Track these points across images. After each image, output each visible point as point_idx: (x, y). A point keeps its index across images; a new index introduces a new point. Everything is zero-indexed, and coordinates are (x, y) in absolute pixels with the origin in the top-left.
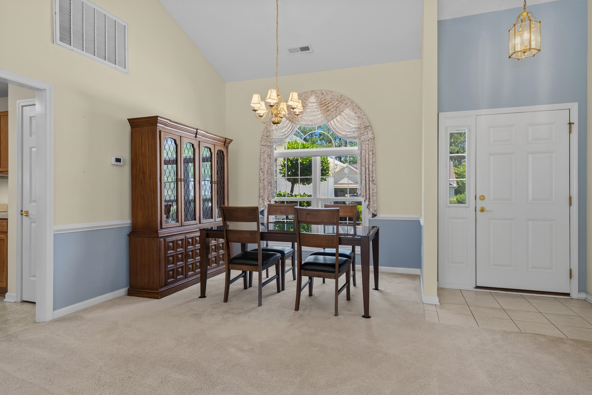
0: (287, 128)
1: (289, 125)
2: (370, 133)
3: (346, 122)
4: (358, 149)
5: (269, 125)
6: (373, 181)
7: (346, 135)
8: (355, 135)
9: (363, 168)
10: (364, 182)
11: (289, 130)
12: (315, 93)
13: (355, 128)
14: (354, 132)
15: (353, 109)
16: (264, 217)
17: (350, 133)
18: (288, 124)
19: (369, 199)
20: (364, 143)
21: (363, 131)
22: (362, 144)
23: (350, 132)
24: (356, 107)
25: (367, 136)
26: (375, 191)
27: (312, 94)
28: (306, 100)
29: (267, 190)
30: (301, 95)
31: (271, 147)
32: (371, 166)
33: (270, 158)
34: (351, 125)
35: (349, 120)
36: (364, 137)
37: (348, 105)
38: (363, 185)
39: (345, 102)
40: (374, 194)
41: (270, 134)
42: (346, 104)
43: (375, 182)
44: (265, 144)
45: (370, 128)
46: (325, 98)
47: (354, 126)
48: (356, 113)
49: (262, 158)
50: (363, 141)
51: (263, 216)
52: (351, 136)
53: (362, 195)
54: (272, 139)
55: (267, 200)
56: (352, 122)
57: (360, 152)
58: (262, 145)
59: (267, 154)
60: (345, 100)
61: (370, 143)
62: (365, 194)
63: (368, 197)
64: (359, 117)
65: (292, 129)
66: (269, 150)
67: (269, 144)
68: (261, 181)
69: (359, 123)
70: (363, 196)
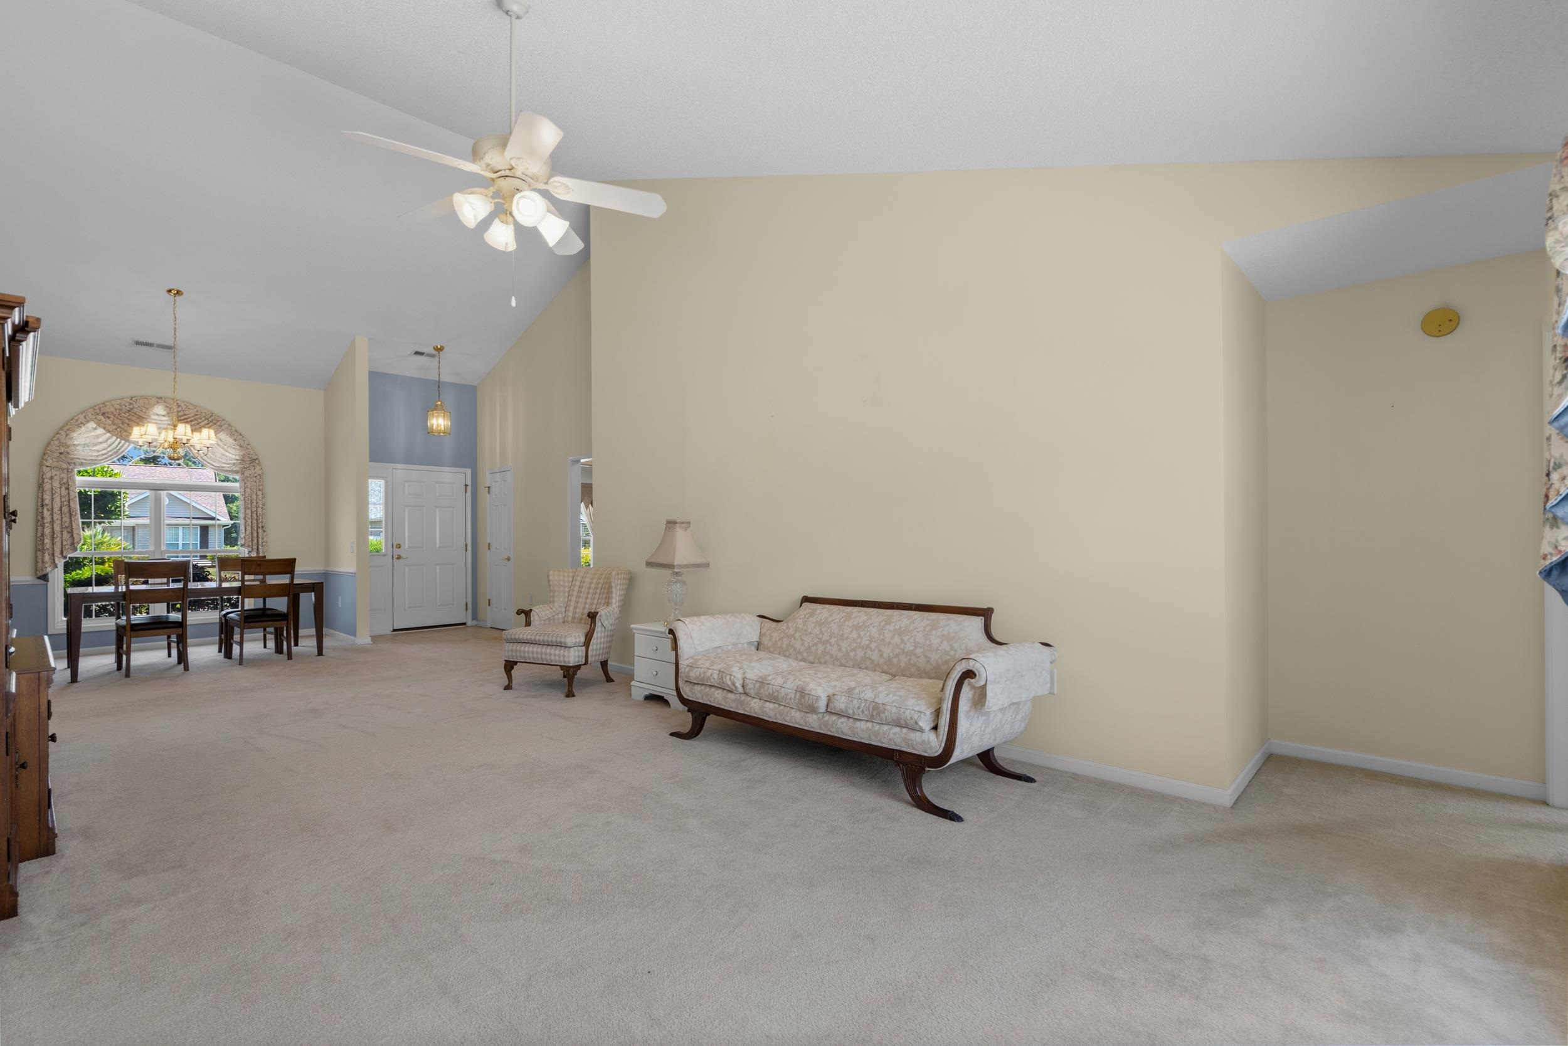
0: (104, 445)
1: (110, 442)
2: (258, 468)
3: (222, 450)
4: (241, 487)
5: (65, 436)
6: (262, 527)
7: (223, 467)
8: (237, 468)
9: (249, 512)
10: (249, 528)
11: (109, 449)
12: (165, 402)
13: (237, 460)
14: (234, 464)
15: (231, 435)
16: (47, 585)
17: (228, 466)
18: (109, 439)
19: (258, 549)
20: (248, 479)
21: (248, 465)
22: (246, 481)
23: (228, 464)
24: (236, 434)
25: (253, 472)
26: (265, 540)
27: (158, 402)
28: (147, 409)
29: (58, 538)
30: (137, 400)
31: (69, 471)
32: (260, 510)
33: (67, 489)
34: (227, 454)
35: (225, 447)
36: (249, 472)
37: (223, 427)
38: (248, 533)
39: (219, 423)
40: (264, 544)
41: (68, 450)
42: (221, 426)
43: (264, 529)
44: (56, 464)
45: (257, 461)
46: (186, 412)
47: (234, 457)
48: (235, 440)
49: (47, 487)
50: (247, 477)
51: (45, 583)
52: (229, 469)
53: (246, 545)
54: (72, 459)
55: (60, 556)
56: (229, 450)
57: (242, 491)
58: (48, 466)
59: (58, 482)
60: (218, 421)
61: (258, 481)
62: (250, 544)
63: (255, 547)
64: (241, 446)
65: (118, 448)
66: (63, 475)
67: (65, 466)
68: (47, 525)
69: (241, 454)
70: (249, 546)
